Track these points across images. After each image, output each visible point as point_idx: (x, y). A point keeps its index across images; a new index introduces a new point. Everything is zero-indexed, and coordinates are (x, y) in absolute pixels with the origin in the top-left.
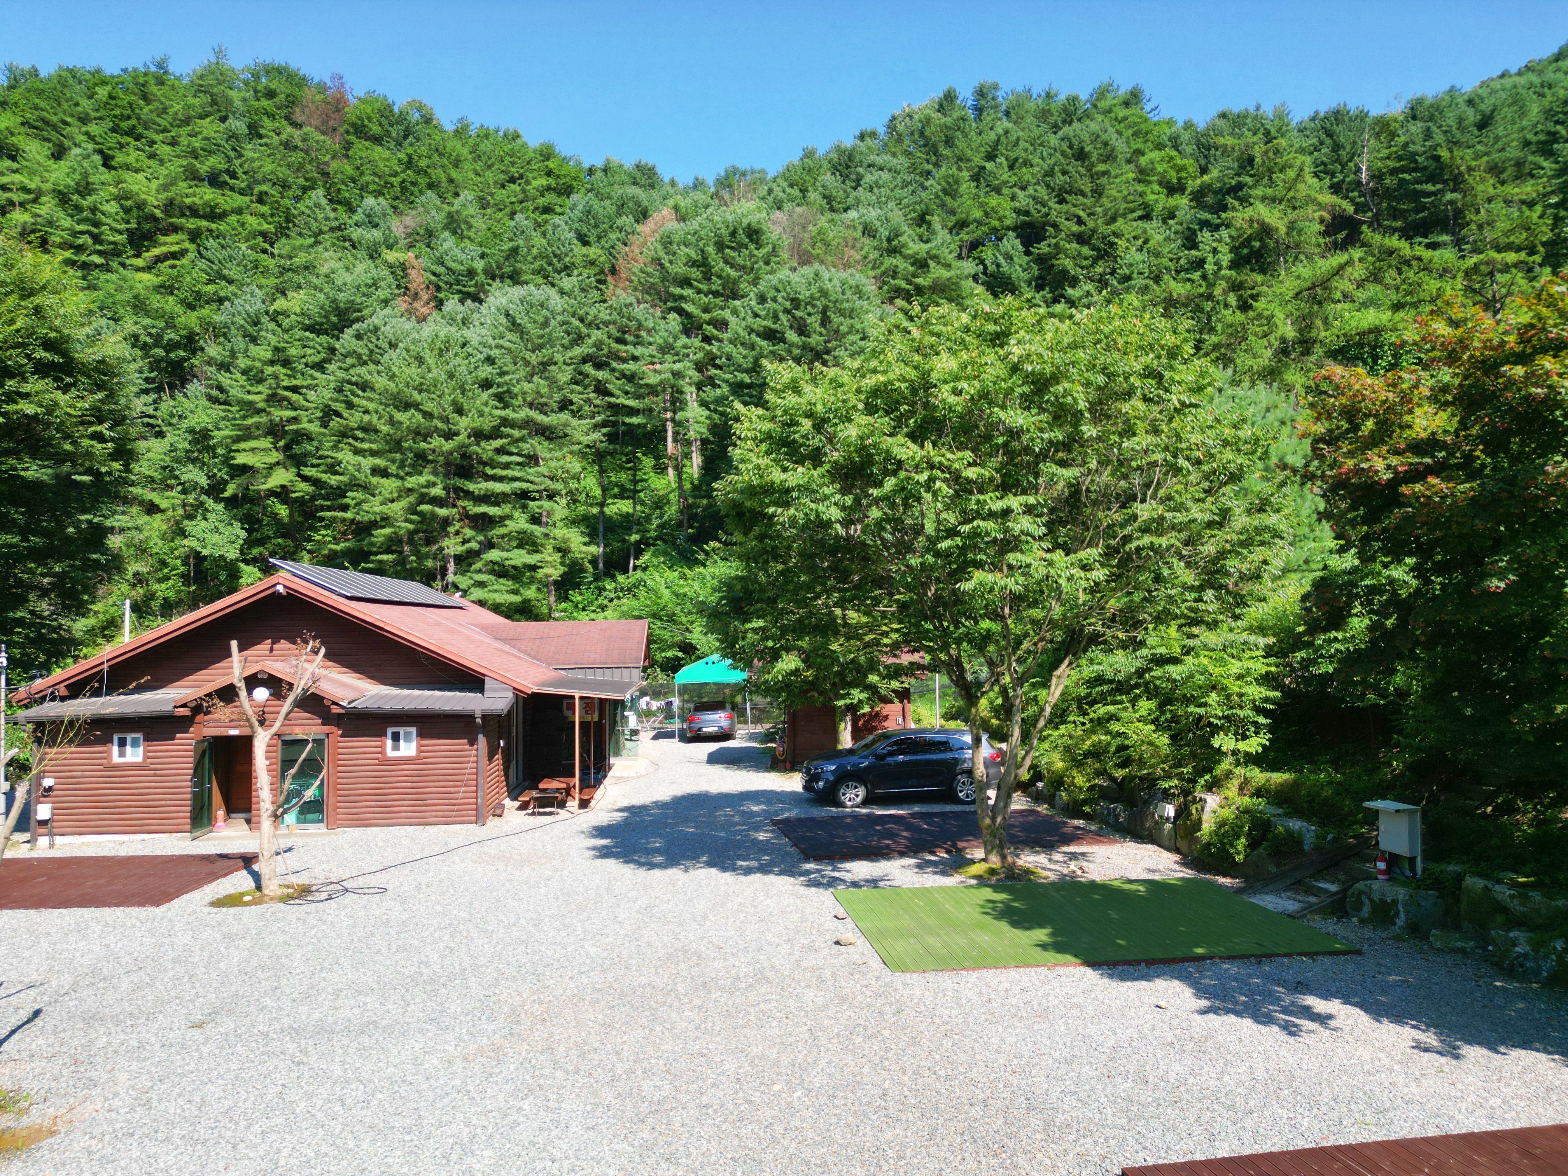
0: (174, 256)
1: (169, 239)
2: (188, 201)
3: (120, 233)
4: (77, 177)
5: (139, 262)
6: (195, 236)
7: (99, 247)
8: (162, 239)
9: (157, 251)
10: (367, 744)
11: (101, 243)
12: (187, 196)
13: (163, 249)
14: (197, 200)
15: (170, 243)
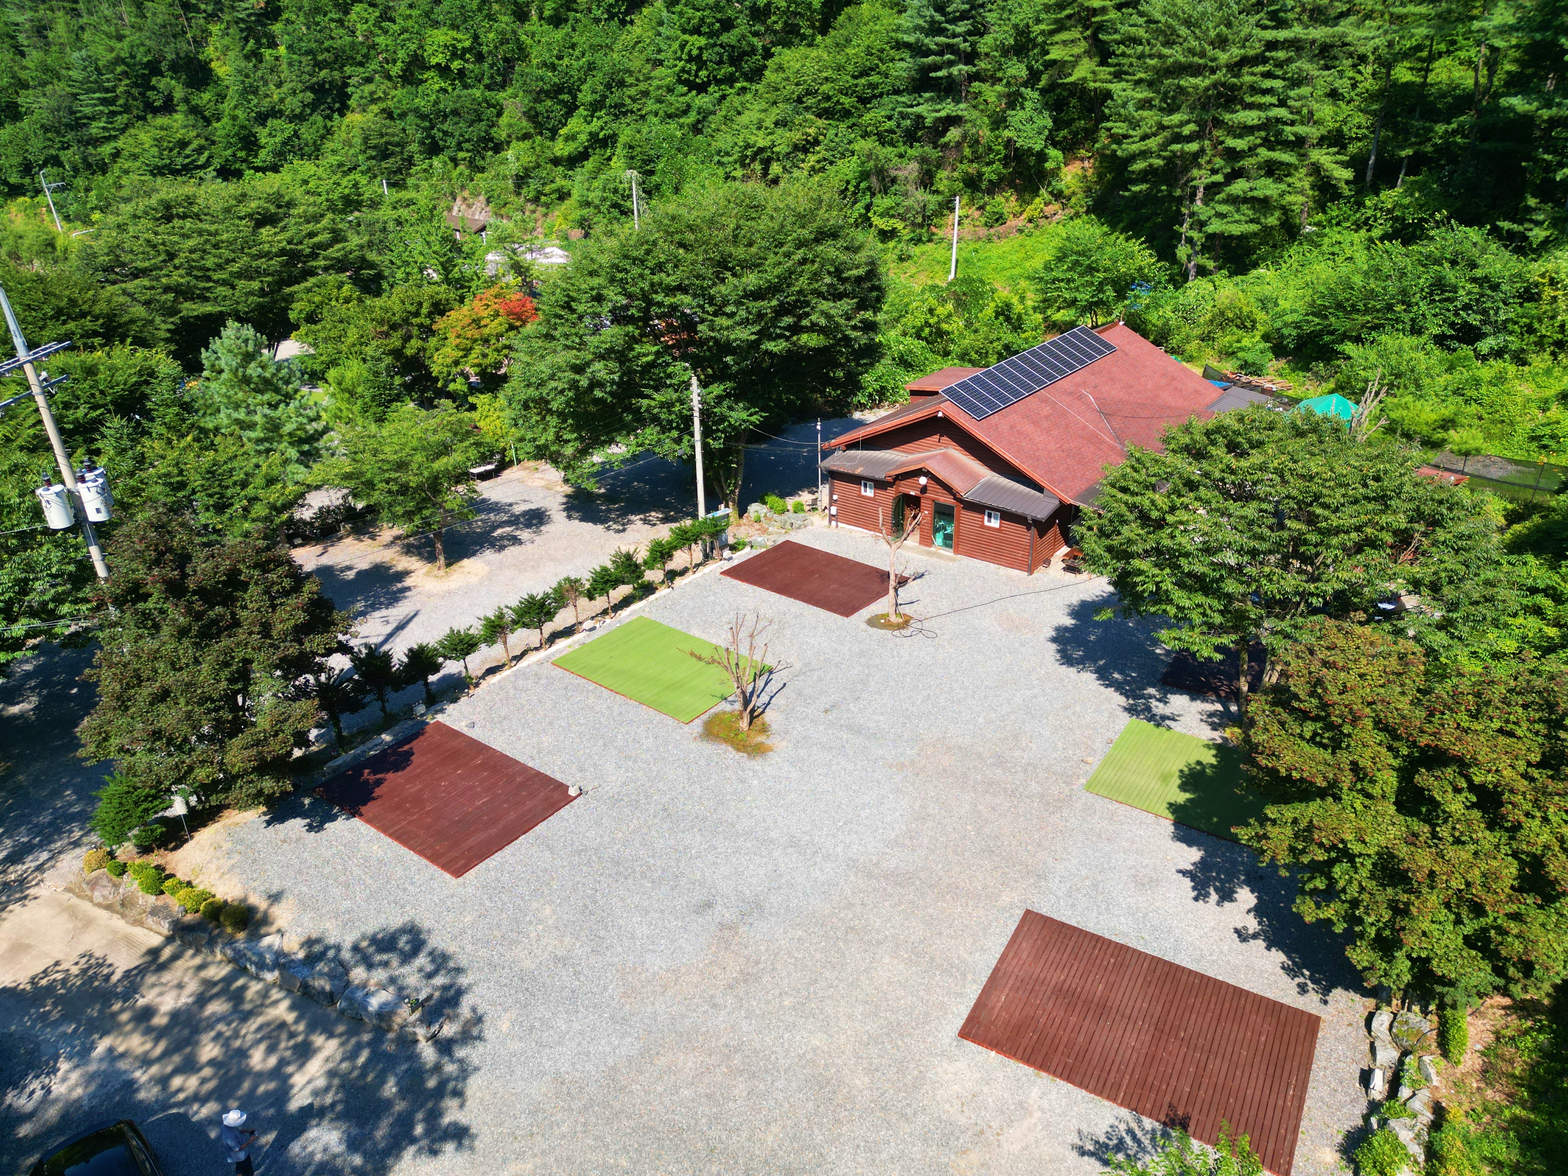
10: (976, 516)
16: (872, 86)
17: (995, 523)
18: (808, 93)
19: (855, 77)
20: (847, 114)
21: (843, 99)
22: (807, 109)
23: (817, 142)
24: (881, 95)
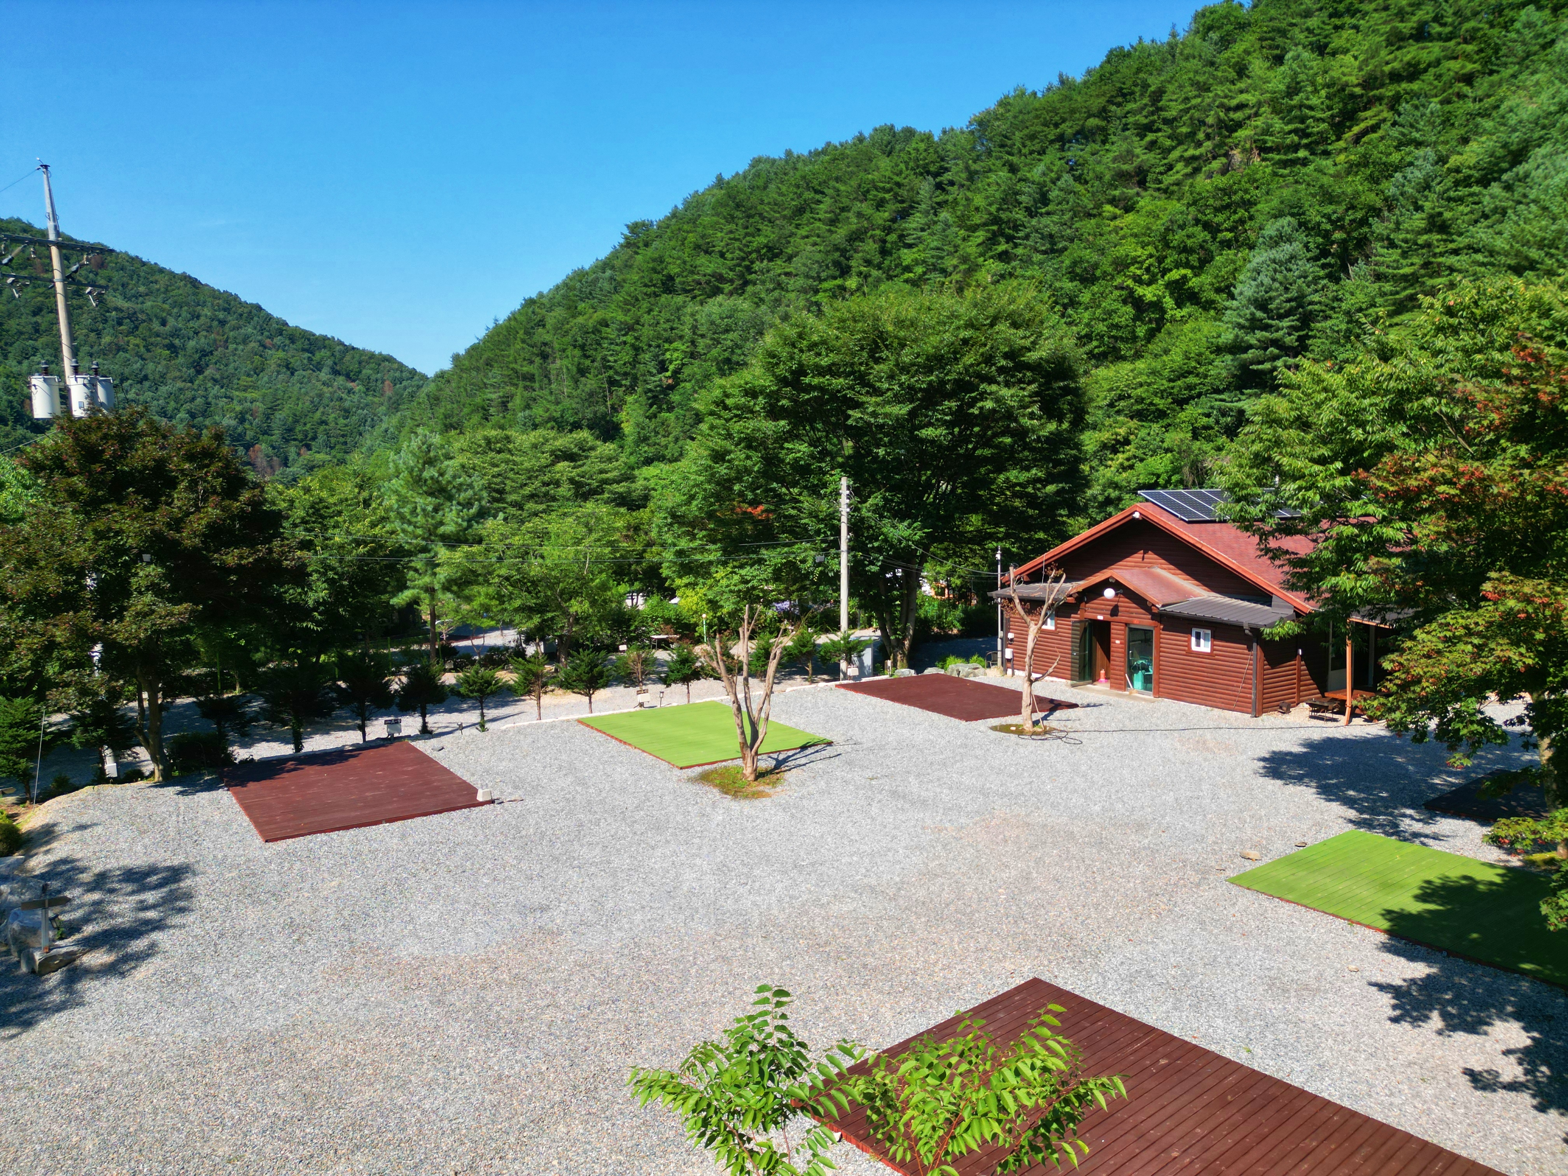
0: (1374, 128)
1: (1368, 113)
2: (1387, 69)
3: (1323, 120)
4: (1288, 80)
5: (1341, 144)
6: (1394, 103)
7: (1305, 141)
8: (1363, 115)
9: (1356, 129)
10: (1180, 637)
11: (1308, 135)
12: (1387, 63)
13: (1363, 125)
14: (1396, 65)
15: (1368, 117)
16: (1190, 387)
17: (1205, 647)
18: (1121, 398)
19: (1171, 380)
20: (1161, 414)
21: (1157, 400)
22: (1118, 412)
23: (1127, 442)
24: (1199, 395)
